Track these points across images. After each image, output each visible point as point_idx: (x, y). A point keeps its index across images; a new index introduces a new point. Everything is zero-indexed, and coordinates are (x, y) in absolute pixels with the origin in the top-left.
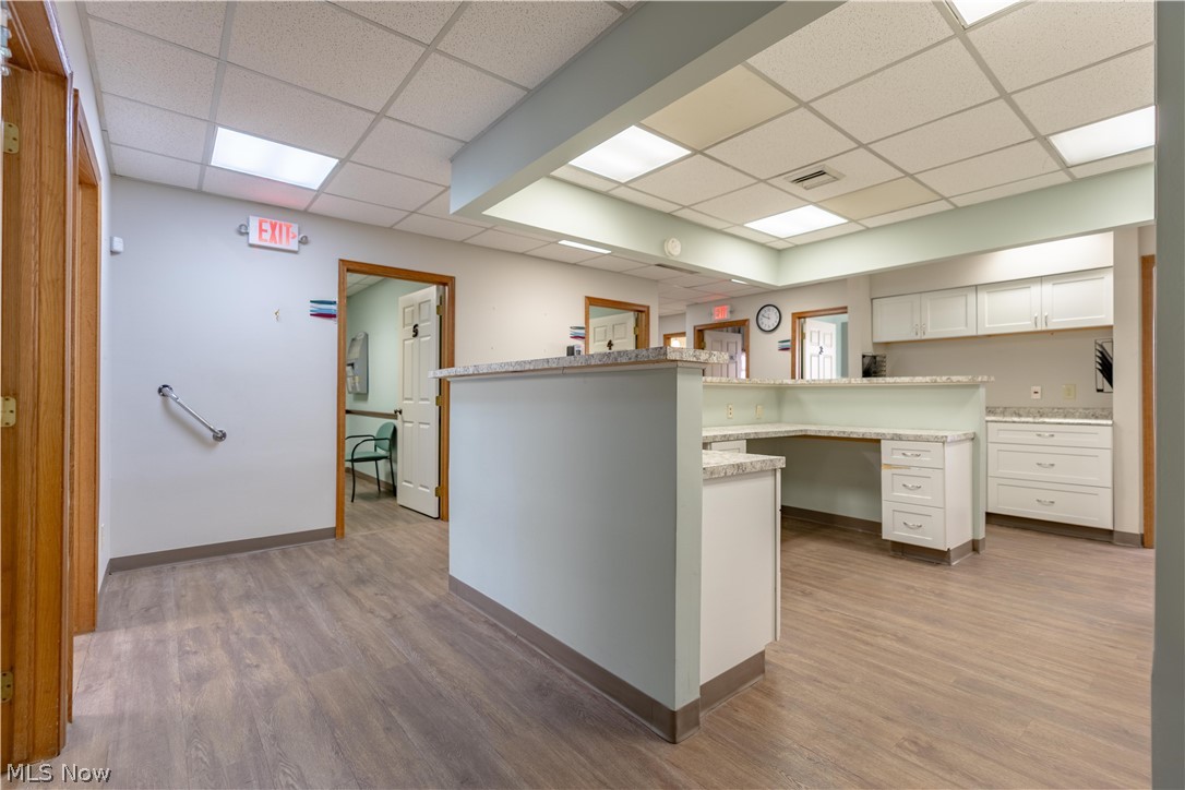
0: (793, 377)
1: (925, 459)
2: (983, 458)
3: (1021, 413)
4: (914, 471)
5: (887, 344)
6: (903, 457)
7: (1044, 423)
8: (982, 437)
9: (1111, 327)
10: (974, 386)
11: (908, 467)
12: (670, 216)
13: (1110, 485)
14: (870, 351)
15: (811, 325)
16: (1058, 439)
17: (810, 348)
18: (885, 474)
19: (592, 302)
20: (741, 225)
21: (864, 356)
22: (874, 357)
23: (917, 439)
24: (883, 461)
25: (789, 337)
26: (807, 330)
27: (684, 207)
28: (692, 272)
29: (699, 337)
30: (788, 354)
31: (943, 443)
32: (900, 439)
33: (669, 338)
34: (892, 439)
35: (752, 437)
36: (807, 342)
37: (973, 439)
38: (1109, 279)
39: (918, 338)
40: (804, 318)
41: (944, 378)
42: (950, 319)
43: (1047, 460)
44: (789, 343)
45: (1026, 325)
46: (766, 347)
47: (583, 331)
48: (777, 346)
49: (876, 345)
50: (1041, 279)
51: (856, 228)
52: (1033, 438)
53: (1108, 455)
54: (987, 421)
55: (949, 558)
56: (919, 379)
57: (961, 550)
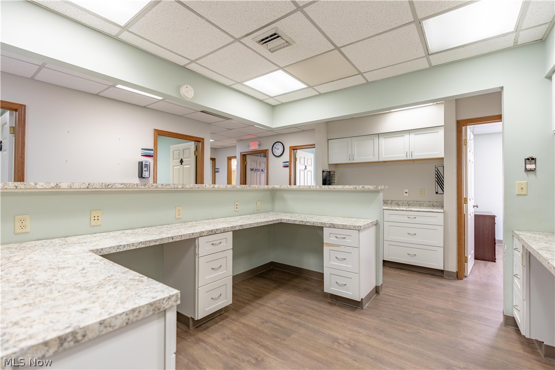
0: (290, 184)
1: (348, 241)
2: (381, 235)
3: (399, 204)
4: (341, 249)
5: (336, 164)
6: (336, 239)
7: (411, 211)
8: (381, 223)
9: (443, 158)
10: (376, 192)
11: (339, 246)
12: (184, 68)
13: (443, 246)
14: (327, 169)
15: (300, 154)
16: (418, 220)
17: (300, 167)
18: (326, 249)
19: (159, 133)
20: (241, 83)
21: (323, 172)
22: (330, 172)
23: (344, 227)
24: (325, 242)
25: (288, 160)
26: (298, 157)
27: (192, 62)
28: (228, 119)
29: (243, 159)
30: (288, 169)
31: (359, 230)
32: (334, 227)
33: (231, 159)
34: (330, 227)
35: (237, 229)
36: (298, 162)
37: (377, 224)
38: (441, 132)
39: (350, 162)
40: (296, 149)
41: (361, 187)
42: (365, 152)
43: (412, 231)
44: (288, 163)
45: (402, 157)
46: (276, 165)
47: (152, 152)
48: (282, 164)
49: (330, 165)
50: (409, 131)
51: (313, 93)
52: (405, 219)
53: (441, 229)
54: (384, 209)
55: (362, 305)
56: (347, 187)
57: (369, 296)
